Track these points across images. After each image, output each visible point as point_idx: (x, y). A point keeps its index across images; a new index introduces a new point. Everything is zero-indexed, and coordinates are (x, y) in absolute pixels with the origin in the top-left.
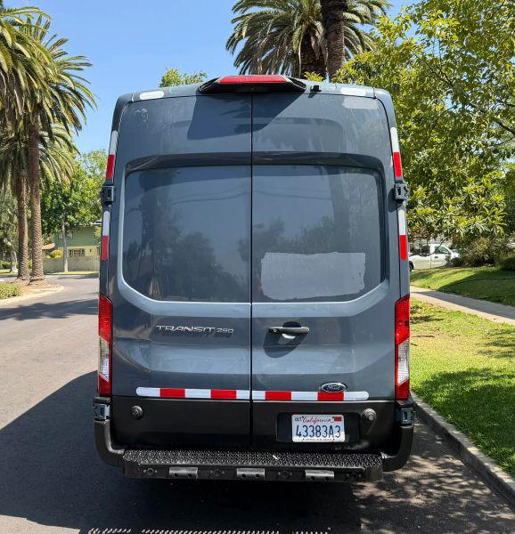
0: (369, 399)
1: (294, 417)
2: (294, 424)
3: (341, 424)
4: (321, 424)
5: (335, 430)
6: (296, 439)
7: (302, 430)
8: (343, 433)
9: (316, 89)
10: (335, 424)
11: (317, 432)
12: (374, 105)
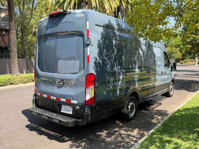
0: (78, 103)
1: (62, 105)
2: (62, 107)
3: (72, 109)
4: (68, 108)
5: (70, 111)
6: (62, 111)
7: (63, 109)
8: (72, 112)
9: (70, 13)
10: (70, 109)
11: (66, 110)
12: (83, 15)
